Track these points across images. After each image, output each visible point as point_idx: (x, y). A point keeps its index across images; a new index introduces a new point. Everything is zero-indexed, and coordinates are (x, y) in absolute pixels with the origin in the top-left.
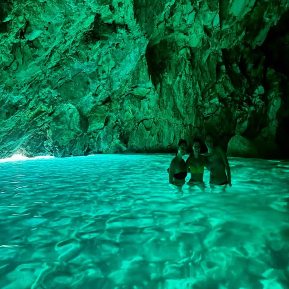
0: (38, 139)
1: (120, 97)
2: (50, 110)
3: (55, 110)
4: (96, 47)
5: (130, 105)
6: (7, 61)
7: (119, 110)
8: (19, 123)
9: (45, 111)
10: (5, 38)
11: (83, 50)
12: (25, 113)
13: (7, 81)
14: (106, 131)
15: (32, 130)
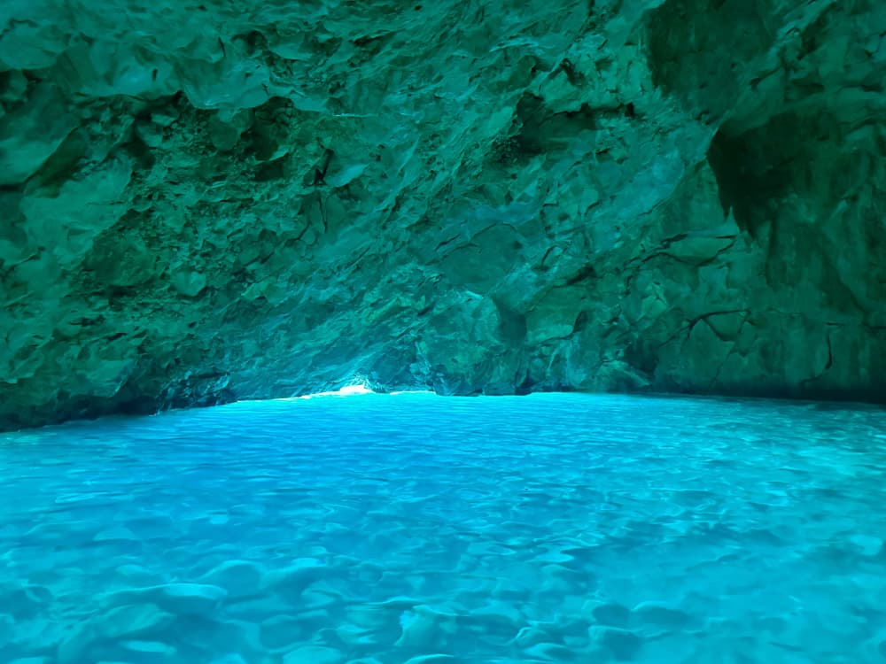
0: (397, 359)
1: (625, 264)
2: (421, 305)
3: (434, 303)
4: (529, 170)
5: (660, 281)
6: (292, 229)
7: (622, 294)
8: (348, 331)
9: (407, 307)
10: (279, 191)
11: (493, 181)
12: (359, 312)
13: (293, 266)
14: (579, 343)
15: (377, 344)
